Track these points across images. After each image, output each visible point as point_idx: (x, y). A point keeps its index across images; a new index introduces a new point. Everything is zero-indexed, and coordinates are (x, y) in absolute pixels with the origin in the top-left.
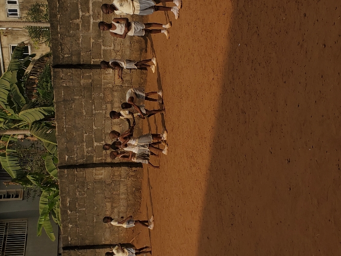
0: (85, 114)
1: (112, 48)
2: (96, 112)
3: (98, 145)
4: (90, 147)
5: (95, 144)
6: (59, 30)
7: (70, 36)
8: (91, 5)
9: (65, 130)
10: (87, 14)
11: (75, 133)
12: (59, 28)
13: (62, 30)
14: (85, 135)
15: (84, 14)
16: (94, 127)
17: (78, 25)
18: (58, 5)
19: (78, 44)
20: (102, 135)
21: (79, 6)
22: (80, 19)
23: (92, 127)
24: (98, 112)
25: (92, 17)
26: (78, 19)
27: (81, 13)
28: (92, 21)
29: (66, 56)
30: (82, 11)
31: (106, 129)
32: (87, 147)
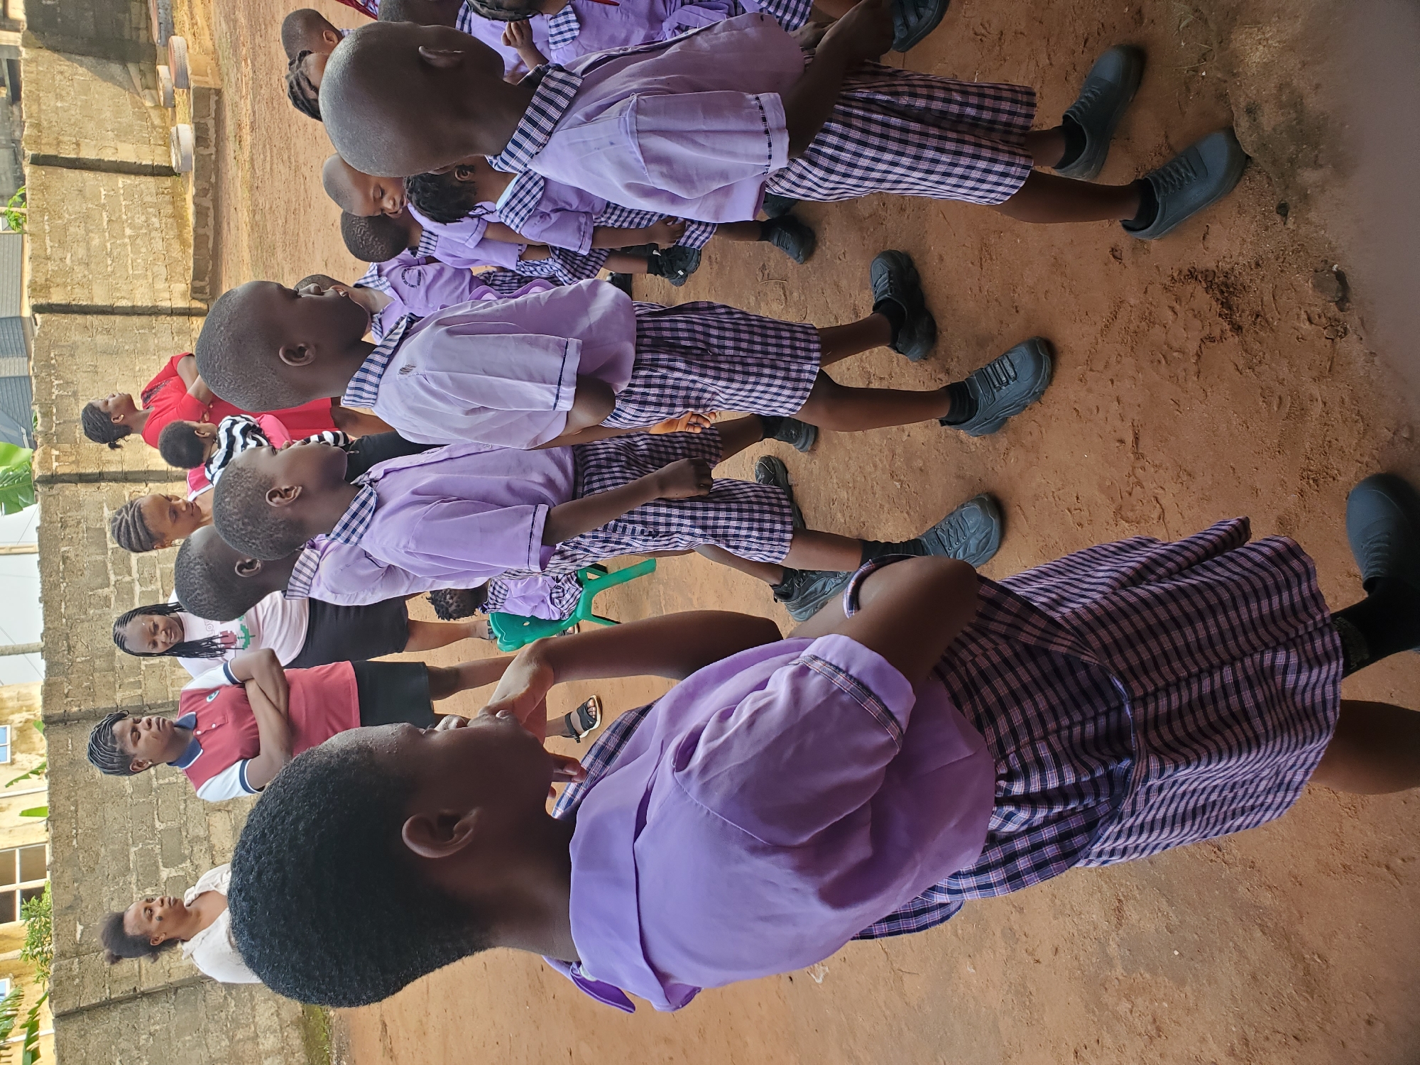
0: (130, 790)
2: (161, 781)
3: (174, 874)
4: (150, 884)
5: (165, 873)
6: (63, 610)
7: (89, 621)
9: (75, 843)
10: (128, 579)
11: (103, 850)
12: (63, 606)
13: (72, 611)
14: (133, 849)
15: (119, 578)
16: (157, 824)
17: (107, 599)
18: (61, 567)
20: (181, 843)
21: (109, 566)
22: (112, 588)
23: (153, 826)
24: (167, 781)
25: (137, 583)
26: (108, 586)
27: (113, 578)
28: (137, 589)
29: (78, 660)
30: (115, 573)
31: (190, 825)
32: (142, 887)
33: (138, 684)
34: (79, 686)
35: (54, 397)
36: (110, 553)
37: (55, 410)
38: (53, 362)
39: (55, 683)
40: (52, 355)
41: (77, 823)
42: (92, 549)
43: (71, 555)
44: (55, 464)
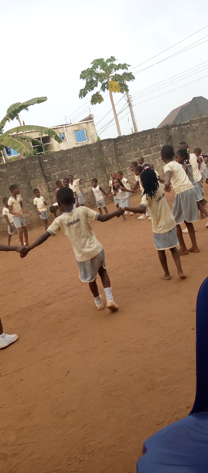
0: (84, 167)
1: (129, 174)
6: (132, 139)
7: (130, 147)
8: (148, 156)
10: (143, 155)
13: (132, 141)
14: (68, 171)
17: (136, 150)
18: (144, 137)
19: (127, 153)
26: (140, 150)
27: (143, 151)
29: (118, 146)
33: (113, 163)
34: (111, 148)
35: (192, 125)
36: (150, 148)
37: (188, 126)
38: (203, 123)
39: (111, 141)
40: (205, 122)
41: (74, 155)
42: (150, 144)
43: (148, 139)
44: (173, 129)
